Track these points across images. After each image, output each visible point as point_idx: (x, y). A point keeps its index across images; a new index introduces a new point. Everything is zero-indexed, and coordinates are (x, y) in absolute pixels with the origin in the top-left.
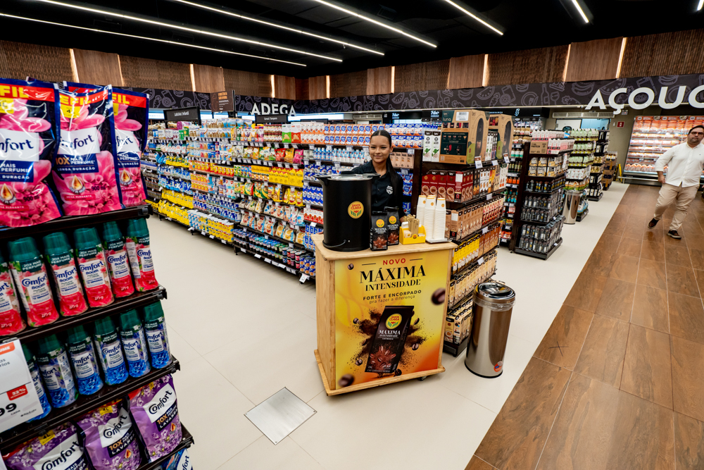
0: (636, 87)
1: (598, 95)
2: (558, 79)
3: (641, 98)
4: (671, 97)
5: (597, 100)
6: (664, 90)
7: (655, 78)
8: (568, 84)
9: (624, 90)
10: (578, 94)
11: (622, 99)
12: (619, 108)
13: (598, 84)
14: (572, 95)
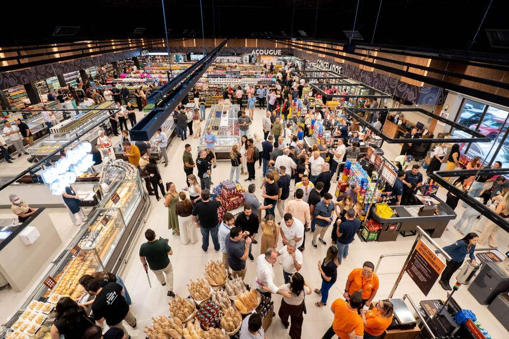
0: (260, 49)
2: (244, 46)
7: (263, 48)
8: (247, 48)
13: (253, 48)
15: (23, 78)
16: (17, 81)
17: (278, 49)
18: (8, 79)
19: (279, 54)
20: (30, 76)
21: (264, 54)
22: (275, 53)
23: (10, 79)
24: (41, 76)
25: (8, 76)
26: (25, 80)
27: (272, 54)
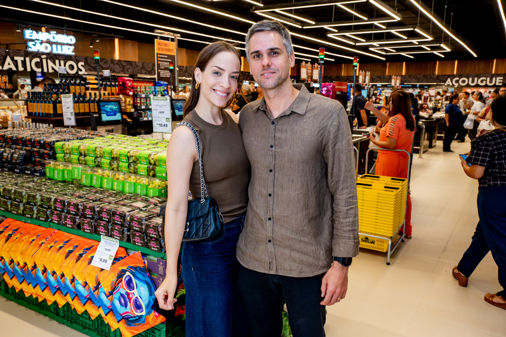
0: (462, 77)
1: (449, 80)
2: (434, 73)
3: (464, 81)
4: (473, 81)
5: (449, 82)
6: (471, 79)
7: (467, 75)
8: (438, 76)
9: (457, 79)
10: (441, 79)
11: (457, 82)
12: (456, 85)
13: (449, 76)
14: (440, 80)
15: (129, 68)
16: (122, 69)
17: (496, 75)
18: (115, 65)
19: (497, 84)
20: (135, 68)
21: (468, 86)
22: (491, 82)
23: (116, 66)
24: (145, 71)
25: (115, 63)
26: (130, 70)
27: (484, 84)
